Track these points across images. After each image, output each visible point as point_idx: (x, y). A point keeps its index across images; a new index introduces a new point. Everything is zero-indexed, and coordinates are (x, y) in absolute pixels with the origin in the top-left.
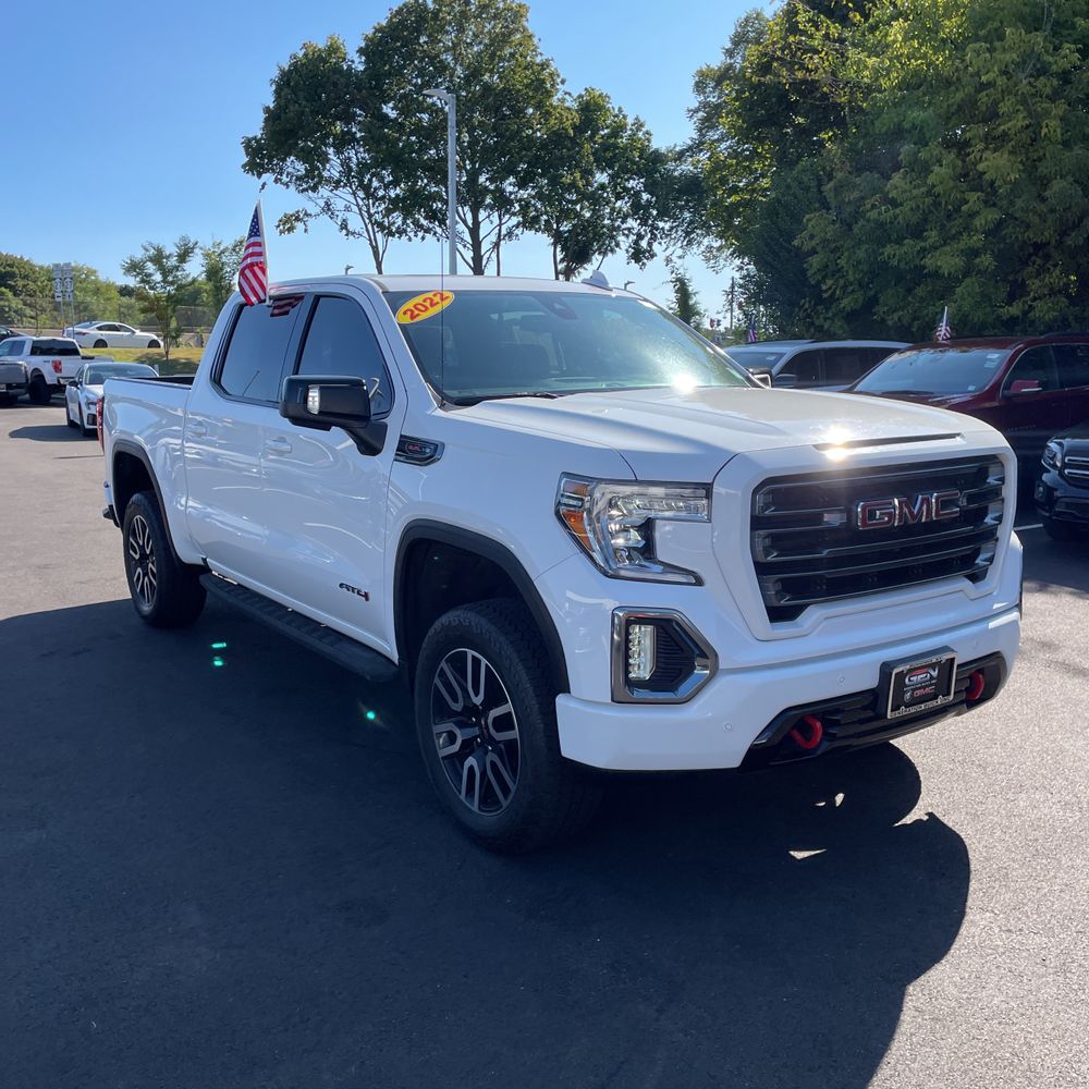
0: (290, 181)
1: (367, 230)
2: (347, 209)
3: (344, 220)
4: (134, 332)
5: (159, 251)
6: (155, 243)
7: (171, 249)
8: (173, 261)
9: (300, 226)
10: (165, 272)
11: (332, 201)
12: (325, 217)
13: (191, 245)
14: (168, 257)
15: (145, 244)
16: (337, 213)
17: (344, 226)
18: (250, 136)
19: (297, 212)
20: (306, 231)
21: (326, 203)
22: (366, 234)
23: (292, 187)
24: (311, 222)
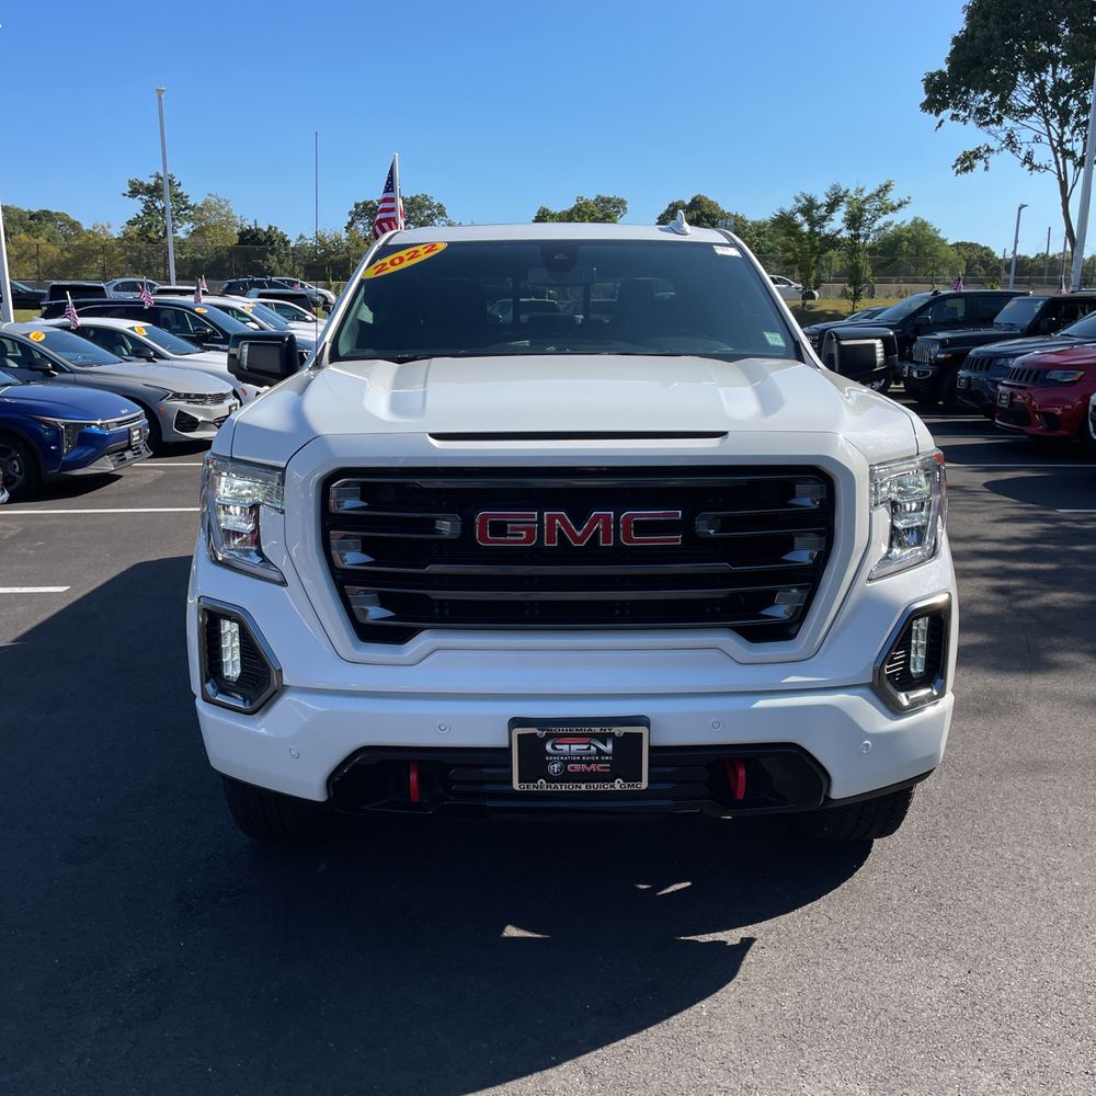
0: (969, 116)
1: (1057, 163)
2: (1037, 140)
3: (1029, 153)
4: (791, 285)
5: (811, 202)
6: (808, 193)
7: (822, 199)
8: (823, 211)
9: (980, 164)
10: (813, 222)
11: (1015, 132)
12: (1007, 152)
13: (842, 194)
14: (818, 208)
15: (798, 195)
16: (1019, 146)
17: (1028, 159)
18: (934, 71)
19: (978, 149)
20: (986, 168)
21: (1009, 135)
22: (1054, 168)
23: (971, 122)
24: (993, 158)
